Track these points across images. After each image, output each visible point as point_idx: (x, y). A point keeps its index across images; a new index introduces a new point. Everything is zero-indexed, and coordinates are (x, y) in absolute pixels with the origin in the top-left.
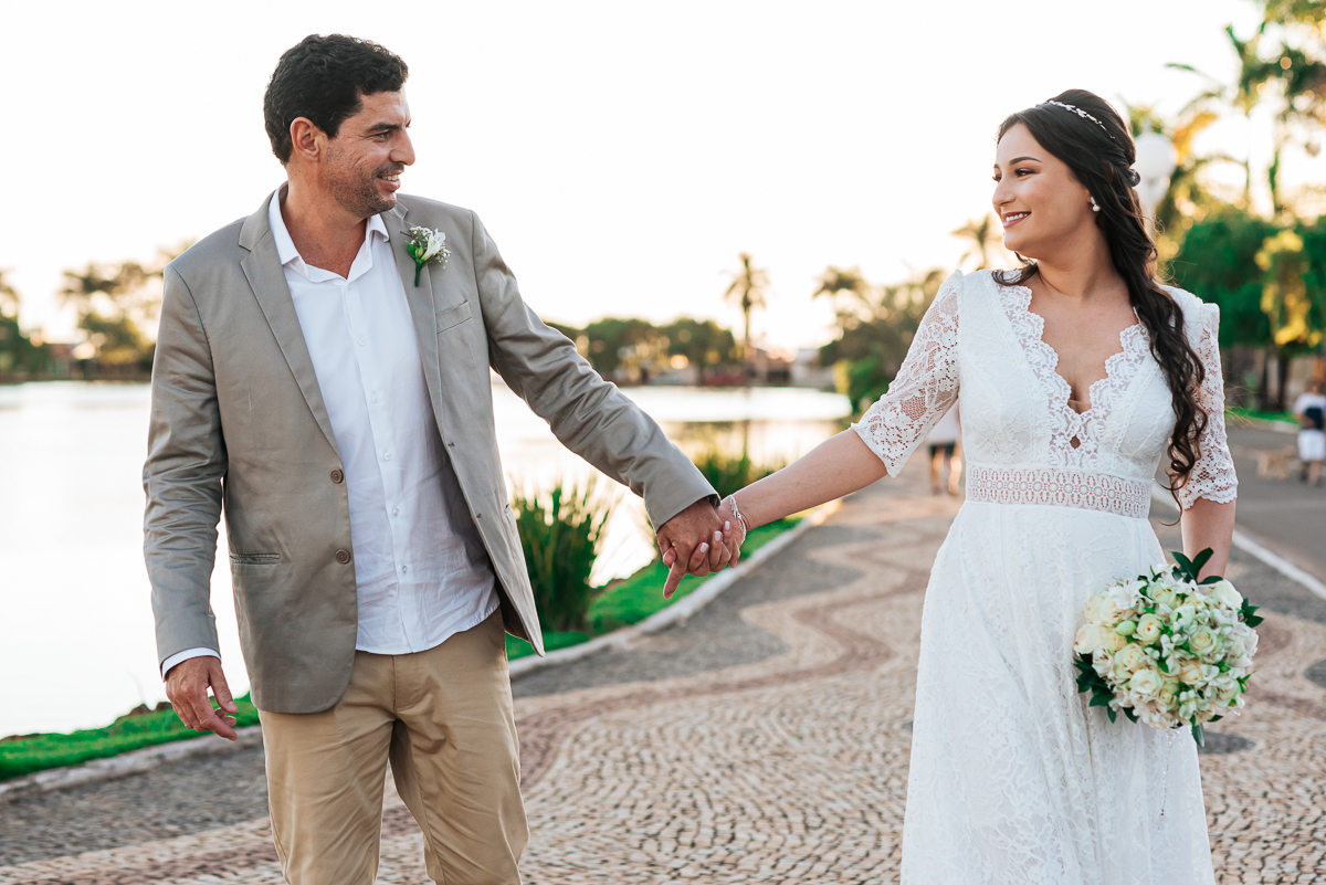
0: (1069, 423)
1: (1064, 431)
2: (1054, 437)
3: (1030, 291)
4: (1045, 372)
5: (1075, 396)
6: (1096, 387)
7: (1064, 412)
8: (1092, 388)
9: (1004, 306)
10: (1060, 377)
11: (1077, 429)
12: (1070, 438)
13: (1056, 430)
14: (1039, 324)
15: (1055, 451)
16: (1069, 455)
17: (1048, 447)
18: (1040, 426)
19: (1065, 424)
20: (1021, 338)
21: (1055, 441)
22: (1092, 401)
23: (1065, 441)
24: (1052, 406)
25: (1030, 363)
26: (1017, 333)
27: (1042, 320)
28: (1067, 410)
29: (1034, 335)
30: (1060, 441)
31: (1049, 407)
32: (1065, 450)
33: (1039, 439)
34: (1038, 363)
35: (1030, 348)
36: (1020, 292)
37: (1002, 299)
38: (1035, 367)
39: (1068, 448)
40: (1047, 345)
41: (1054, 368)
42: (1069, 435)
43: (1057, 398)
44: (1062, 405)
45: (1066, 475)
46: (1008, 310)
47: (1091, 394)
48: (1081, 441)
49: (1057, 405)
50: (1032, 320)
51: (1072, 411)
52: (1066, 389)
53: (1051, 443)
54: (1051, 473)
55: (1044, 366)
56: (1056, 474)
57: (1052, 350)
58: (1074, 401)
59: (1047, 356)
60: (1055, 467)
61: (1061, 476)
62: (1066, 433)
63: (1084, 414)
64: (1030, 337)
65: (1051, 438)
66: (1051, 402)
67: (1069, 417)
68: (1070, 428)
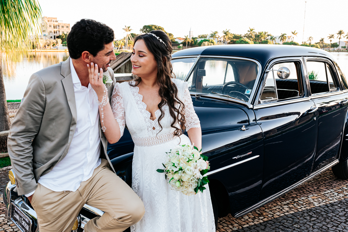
0: (151, 124)
1: (150, 126)
2: (148, 128)
3: (139, 88)
4: (143, 111)
5: (152, 116)
6: (157, 112)
7: (149, 121)
8: (155, 113)
9: (132, 92)
10: (147, 111)
11: (154, 125)
12: (152, 128)
13: (148, 126)
14: (141, 97)
15: (149, 132)
16: (153, 132)
17: (147, 131)
18: (144, 126)
19: (150, 124)
20: (136, 101)
21: (148, 129)
22: (156, 116)
23: (151, 129)
24: (146, 120)
25: (139, 108)
26: (135, 100)
27: (142, 96)
28: (150, 121)
29: (140, 100)
30: (150, 129)
31: (145, 121)
32: (152, 131)
33: (144, 129)
34: (141, 108)
35: (139, 104)
36: (136, 88)
37: (131, 90)
38: (140, 109)
39: (152, 130)
40: (143, 103)
41: (145, 109)
42: (152, 127)
43: (147, 118)
44: (148, 119)
45: (153, 137)
46: (133, 93)
47: (156, 115)
48: (155, 128)
49: (147, 120)
50: (139, 96)
51: (151, 120)
52: (149, 114)
53: (148, 130)
54: (149, 138)
55: (143, 109)
56: (151, 138)
57: (145, 104)
58: (151, 117)
59: (144, 106)
60: (150, 136)
61: (152, 138)
62: (151, 127)
63: (155, 120)
64: (139, 100)
65: (147, 129)
66: (145, 119)
67: (151, 122)
68: (152, 125)
